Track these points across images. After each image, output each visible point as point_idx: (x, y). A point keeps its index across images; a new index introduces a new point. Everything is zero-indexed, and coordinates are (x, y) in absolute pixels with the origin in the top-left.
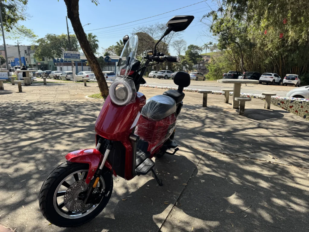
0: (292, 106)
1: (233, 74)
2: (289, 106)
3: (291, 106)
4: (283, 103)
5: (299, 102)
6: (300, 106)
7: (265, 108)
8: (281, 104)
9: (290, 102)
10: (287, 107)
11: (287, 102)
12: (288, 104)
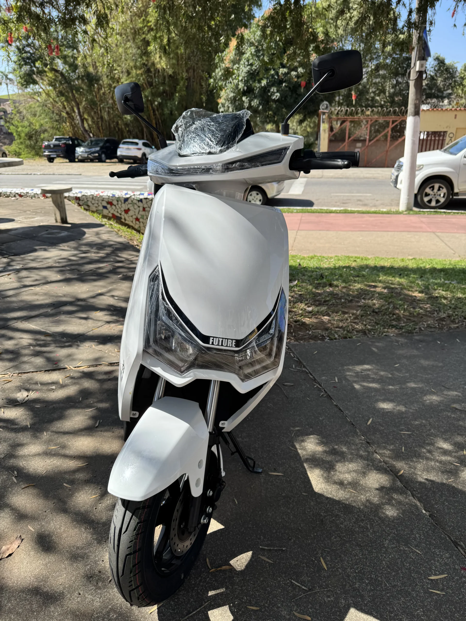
0: (129, 210)
1: (65, 144)
2: (123, 209)
3: (127, 209)
4: (110, 203)
5: (139, 201)
6: (141, 209)
7: (57, 222)
8: (109, 206)
9: (123, 201)
10: (120, 212)
11: (118, 201)
12: (119, 205)
